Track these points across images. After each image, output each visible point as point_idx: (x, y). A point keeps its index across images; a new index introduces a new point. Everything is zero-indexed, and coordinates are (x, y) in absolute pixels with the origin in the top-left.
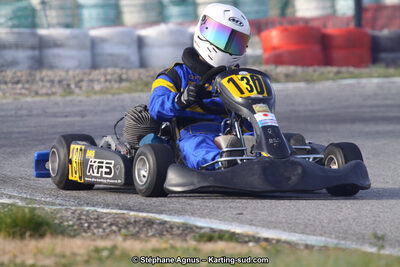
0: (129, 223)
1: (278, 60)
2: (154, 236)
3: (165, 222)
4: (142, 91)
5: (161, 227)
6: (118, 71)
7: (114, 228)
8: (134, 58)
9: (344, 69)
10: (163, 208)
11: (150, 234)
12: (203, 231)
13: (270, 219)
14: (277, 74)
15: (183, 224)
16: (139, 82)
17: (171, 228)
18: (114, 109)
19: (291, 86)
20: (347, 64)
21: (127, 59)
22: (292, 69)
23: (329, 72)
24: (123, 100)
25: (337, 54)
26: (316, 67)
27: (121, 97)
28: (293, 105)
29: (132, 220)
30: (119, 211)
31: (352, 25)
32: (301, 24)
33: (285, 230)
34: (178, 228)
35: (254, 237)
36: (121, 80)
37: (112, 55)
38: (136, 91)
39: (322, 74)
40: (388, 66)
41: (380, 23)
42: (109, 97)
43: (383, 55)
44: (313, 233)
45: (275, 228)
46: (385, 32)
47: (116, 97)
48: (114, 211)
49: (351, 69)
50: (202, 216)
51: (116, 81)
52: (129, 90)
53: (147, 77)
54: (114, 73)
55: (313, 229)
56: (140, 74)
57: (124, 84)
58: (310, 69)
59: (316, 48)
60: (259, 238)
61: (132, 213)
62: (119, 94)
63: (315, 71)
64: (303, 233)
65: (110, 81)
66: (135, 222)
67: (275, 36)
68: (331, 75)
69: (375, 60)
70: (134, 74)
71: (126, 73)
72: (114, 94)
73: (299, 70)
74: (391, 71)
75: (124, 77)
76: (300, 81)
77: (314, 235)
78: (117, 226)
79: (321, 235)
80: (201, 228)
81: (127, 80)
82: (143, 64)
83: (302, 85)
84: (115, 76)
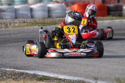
0: (15, 74)
2: (22, 79)
3: (28, 73)
4: (31, 26)
5: (26, 75)
6: (23, 19)
7: (10, 76)
8: (29, 15)
10: (29, 68)
11: (21, 78)
12: (40, 76)
13: (64, 71)
15: (34, 74)
16: (30, 23)
17: (29, 75)
18: (21, 33)
21: (27, 15)
24: (24, 29)
27: (24, 28)
29: (17, 73)
30: (13, 70)
31: (101, 3)
33: (68, 75)
34: (32, 75)
35: (56, 78)
36: (24, 22)
37: (22, 14)
38: (29, 26)
40: (113, 16)
42: (20, 28)
44: (77, 76)
45: (65, 74)
46: (112, 5)
47: (23, 28)
48: (11, 70)
50: (41, 71)
51: (23, 23)
52: (27, 26)
53: (33, 21)
54: (22, 20)
55: (77, 74)
56: (31, 20)
57: (25, 24)
60: (58, 79)
61: (17, 70)
62: (24, 27)
64: (74, 76)
65: (21, 23)
66: (18, 73)
70: (29, 20)
71: (26, 20)
72: (22, 27)
74: (114, 18)
75: (25, 21)
77: (77, 77)
78: (11, 75)
79: (80, 77)
80: (39, 75)
81: (26, 22)
82: (32, 17)
84: (23, 21)
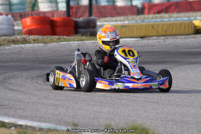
1: (30, 32)
9: (62, 37)
14: (29, 39)
19: (36, 45)
20: (63, 35)
22: (37, 37)
23: (55, 38)
25: (58, 30)
26: (48, 36)
28: (37, 55)
31: (65, 16)
32: (42, 15)
33: (30, 120)
35: (14, 124)
39: (51, 39)
40: (82, 35)
41: (78, 15)
43: (80, 30)
45: (25, 119)
46: (81, 19)
49: (65, 37)
55: (44, 119)
58: (46, 37)
59: (48, 27)
60: (17, 125)
63: (48, 37)
64: (39, 121)
67: (28, 21)
68: (56, 40)
69: (76, 33)
73: (40, 37)
74: (84, 38)
76: (40, 43)
77: (44, 122)
83: (42, 44)
